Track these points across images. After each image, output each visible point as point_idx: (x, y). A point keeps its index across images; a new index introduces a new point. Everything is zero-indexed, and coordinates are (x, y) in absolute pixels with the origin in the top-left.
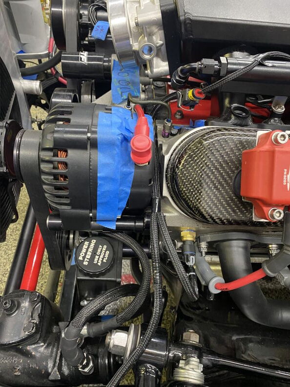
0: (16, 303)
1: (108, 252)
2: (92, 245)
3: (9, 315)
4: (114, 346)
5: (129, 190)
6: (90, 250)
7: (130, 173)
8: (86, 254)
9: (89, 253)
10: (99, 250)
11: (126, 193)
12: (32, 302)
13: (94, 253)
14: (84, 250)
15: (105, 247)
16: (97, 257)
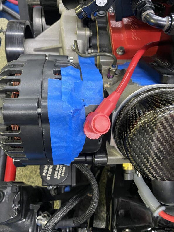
1: (64, 168)
5: (81, 149)
6: (51, 167)
8: (48, 170)
10: (58, 167)
13: (54, 169)
14: (46, 168)
16: (56, 172)
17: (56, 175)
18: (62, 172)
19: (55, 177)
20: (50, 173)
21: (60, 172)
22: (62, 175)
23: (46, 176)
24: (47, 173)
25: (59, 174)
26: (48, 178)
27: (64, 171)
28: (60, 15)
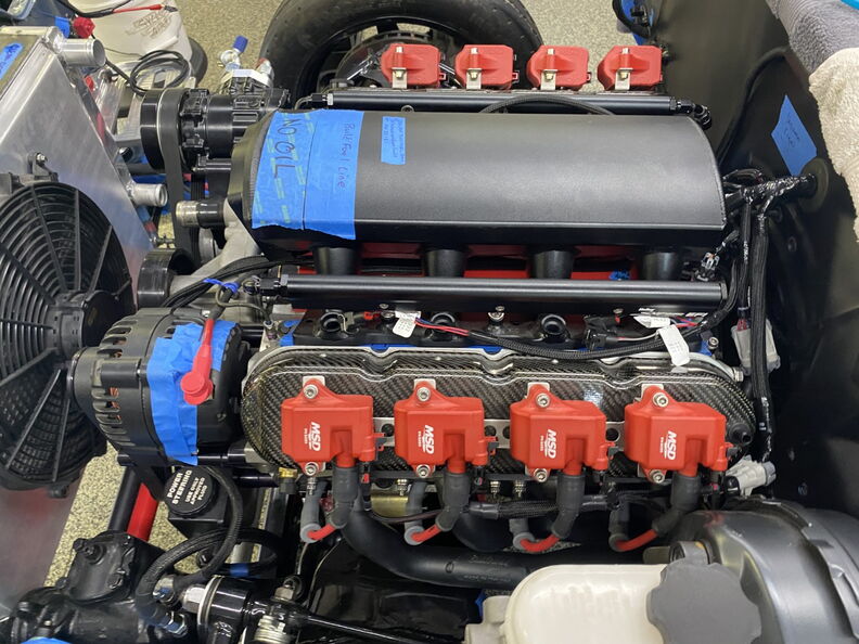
0: (101, 548)
1: (205, 487)
2: (187, 477)
3: (92, 564)
4: (189, 602)
5: (195, 428)
6: (183, 484)
7: (192, 409)
8: (177, 489)
9: (181, 489)
10: (194, 485)
11: (193, 430)
12: (123, 547)
13: (187, 489)
14: (175, 485)
15: (203, 479)
16: (190, 493)
17: (189, 497)
18: (199, 494)
19: (188, 500)
20: (179, 493)
21: (196, 493)
22: (199, 498)
23: (173, 499)
24: (174, 494)
25: (195, 496)
26: (175, 502)
27: (203, 492)
28: (226, 241)
